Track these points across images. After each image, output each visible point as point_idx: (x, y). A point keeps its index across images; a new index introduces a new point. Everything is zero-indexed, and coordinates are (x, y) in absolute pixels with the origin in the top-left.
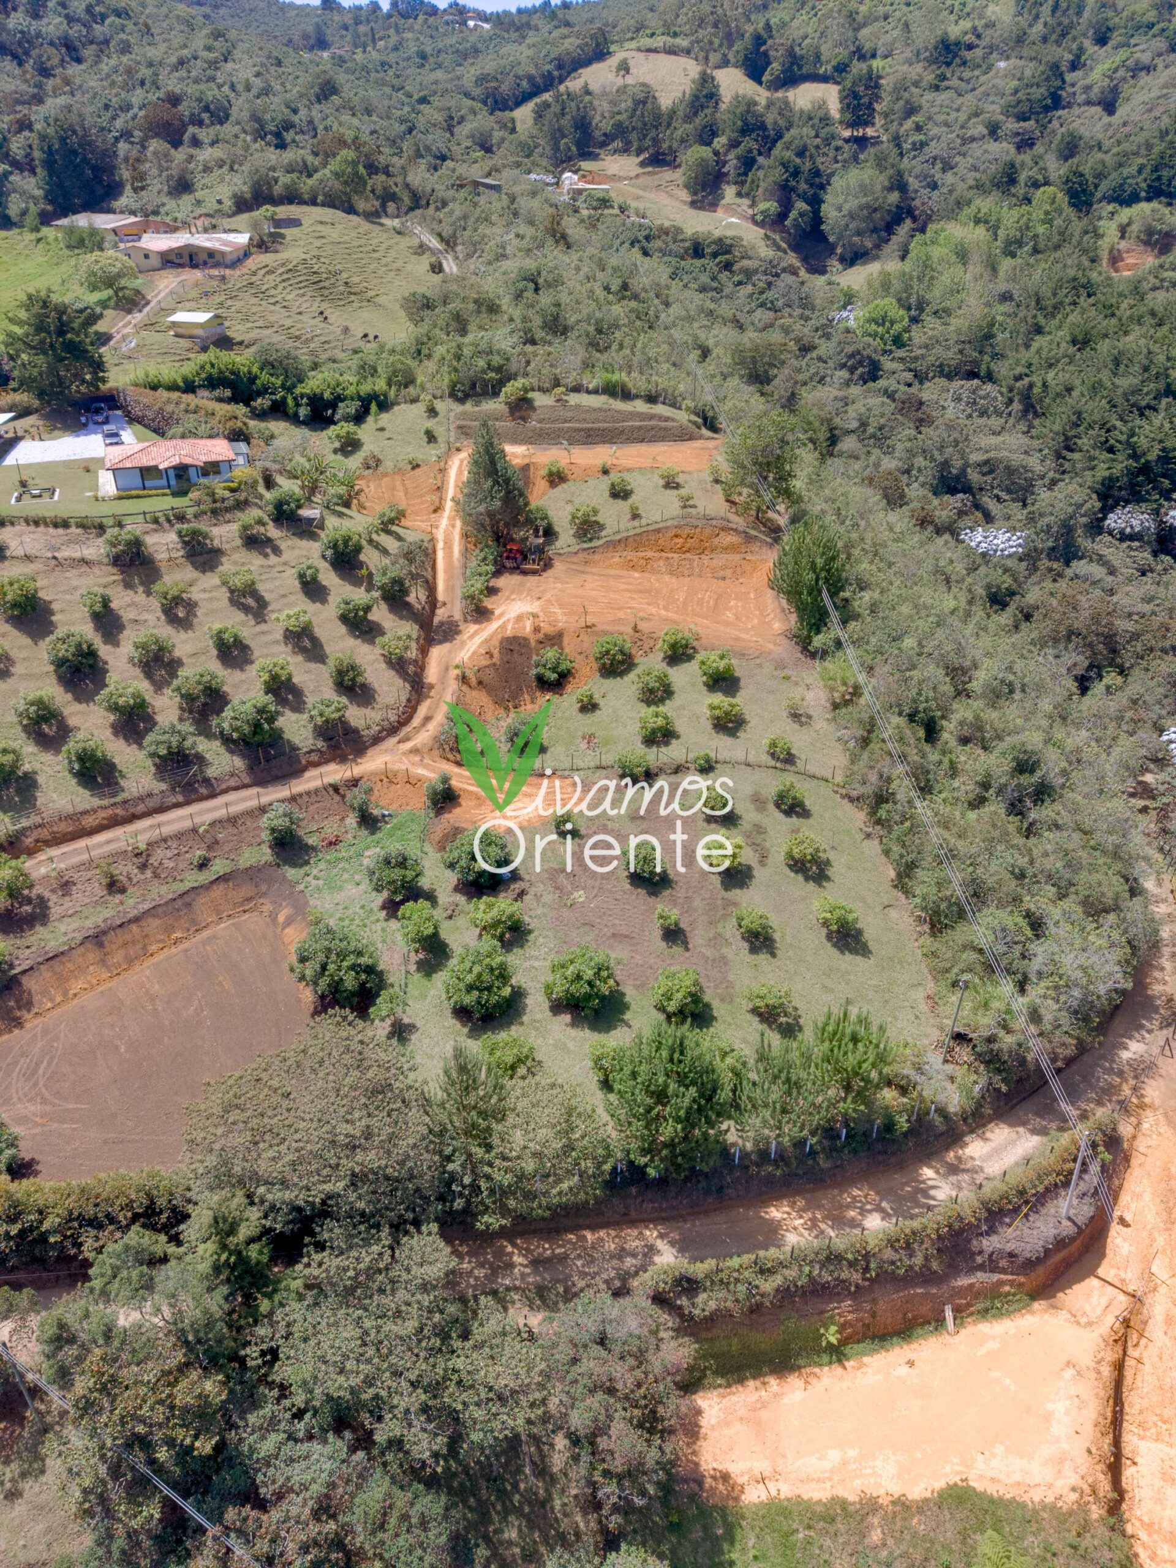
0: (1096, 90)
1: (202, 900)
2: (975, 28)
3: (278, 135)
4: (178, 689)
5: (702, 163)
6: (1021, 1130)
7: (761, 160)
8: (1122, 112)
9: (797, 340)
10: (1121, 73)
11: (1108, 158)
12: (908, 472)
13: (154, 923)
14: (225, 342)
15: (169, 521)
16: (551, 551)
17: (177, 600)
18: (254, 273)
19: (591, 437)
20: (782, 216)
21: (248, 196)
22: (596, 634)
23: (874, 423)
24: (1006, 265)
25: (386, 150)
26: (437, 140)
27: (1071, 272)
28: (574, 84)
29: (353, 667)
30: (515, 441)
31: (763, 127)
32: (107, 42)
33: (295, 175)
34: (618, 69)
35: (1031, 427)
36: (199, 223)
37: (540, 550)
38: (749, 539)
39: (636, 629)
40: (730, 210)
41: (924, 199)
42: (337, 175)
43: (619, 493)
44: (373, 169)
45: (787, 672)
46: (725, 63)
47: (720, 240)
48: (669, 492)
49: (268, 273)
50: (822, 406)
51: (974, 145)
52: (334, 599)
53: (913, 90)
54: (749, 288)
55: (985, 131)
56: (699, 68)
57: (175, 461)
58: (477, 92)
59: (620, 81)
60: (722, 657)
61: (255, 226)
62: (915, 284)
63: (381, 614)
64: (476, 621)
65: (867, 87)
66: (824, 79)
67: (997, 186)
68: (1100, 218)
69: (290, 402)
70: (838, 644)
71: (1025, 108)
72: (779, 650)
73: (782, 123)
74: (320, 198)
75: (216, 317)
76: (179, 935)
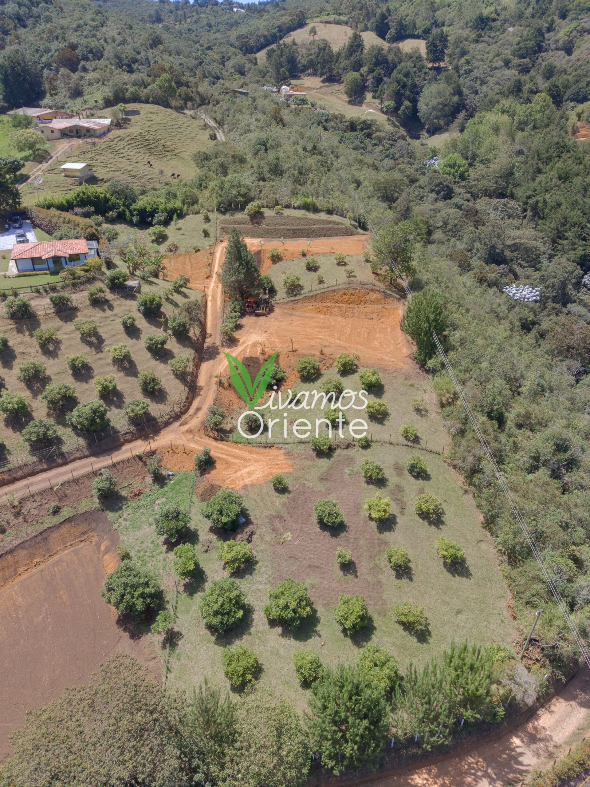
0: (561, 42)
1: (55, 535)
2: (496, 10)
3: (129, 66)
4: (46, 397)
5: (355, 81)
6: (573, 703)
7: (385, 79)
8: (576, 54)
9: (408, 176)
10: (574, 33)
11: (570, 78)
12: (470, 250)
13: (22, 553)
14: (92, 180)
15: (46, 291)
16: (273, 301)
17: (49, 340)
18: (112, 141)
19: (296, 234)
20: (397, 109)
21: (111, 98)
22: (298, 355)
23: (451, 222)
24: (519, 135)
25: (187, 74)
26: (215, 68)
27: (556, 139)
28: (287, 40)
29: (154, 380)
30: (253, 235)
31: (386, 61)
32: (39, 17)
33: (137, 87)
34: (311, 32)
35: (537, 225)
36: (84, 113)
37: (266, 302)
38: (386, 296)
39: (322, 353)
40: (369, 105)
41: (471, 99)
42: (161, 87)
43: (312, 268)
44: (179, 84)
45: (413, 381)
46: (366, 29)
47: (365, 121)
48: (340, 267)
49: (120, 140)
50: (422, 214)
51: (497, 71)
52: (144, 337)
53: (465, 42)
54: (381, 148)
55: (503, 64)
56: (353, 32)
57: (52, 254)
58: (237, 44)
59: (311, 38)
60: (374, 374)
61: (114, 114)
62: (471, 145)
63: (172, 345)
64: (229, 346)
65: (441, 41)
66: (418, 37)
67: (511, 92)
68: (567, 110)
69: (127, 213)
70: (443, 365)
71: (523, 51)
72: (406, 367)
73: (396, 60)
74: (151, 99)
75: (88, 165)
76: (38, 560)
